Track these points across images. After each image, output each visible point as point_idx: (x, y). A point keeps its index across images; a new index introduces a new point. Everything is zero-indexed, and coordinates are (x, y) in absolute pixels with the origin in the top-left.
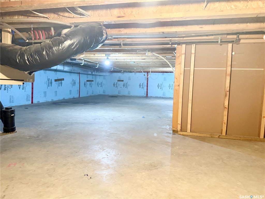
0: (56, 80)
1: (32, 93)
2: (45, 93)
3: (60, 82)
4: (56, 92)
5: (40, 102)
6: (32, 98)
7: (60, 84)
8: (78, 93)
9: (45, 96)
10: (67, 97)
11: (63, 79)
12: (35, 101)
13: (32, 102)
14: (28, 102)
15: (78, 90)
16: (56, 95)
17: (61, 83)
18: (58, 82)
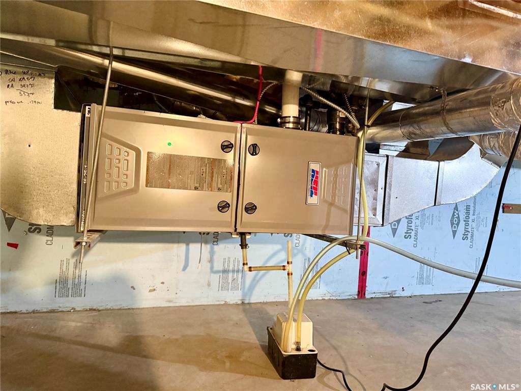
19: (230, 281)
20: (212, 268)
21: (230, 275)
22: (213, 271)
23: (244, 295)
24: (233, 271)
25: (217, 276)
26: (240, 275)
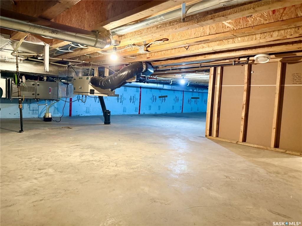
0: (160, 97)
1: (140, 106)
2: (150, 107)
3: (164, 98)
4: (159, 107)
5: (146, 114)
6: (139, 110)
7: (163, 100)
8: (181, 109)
9: (150, 109)
10: (169, 112)
11: (167, 96)
12: (141, 112)
13: (139, 113)
14: (136, 113)
15: (181, 106)
16: (159, 109)
17: (165, 100)
18: (162, 98)
19: (35, 112)
20: (30, 109)
21: (35, 111)
22: (30, 110)
23: (38, 116)
24: (35, 110)
25: (31, 111)
26: (37, 111)
